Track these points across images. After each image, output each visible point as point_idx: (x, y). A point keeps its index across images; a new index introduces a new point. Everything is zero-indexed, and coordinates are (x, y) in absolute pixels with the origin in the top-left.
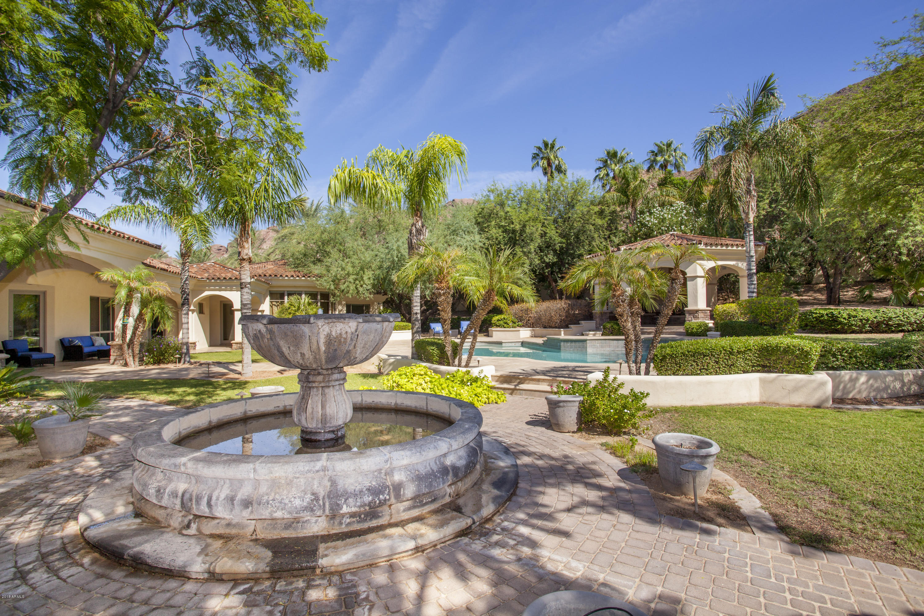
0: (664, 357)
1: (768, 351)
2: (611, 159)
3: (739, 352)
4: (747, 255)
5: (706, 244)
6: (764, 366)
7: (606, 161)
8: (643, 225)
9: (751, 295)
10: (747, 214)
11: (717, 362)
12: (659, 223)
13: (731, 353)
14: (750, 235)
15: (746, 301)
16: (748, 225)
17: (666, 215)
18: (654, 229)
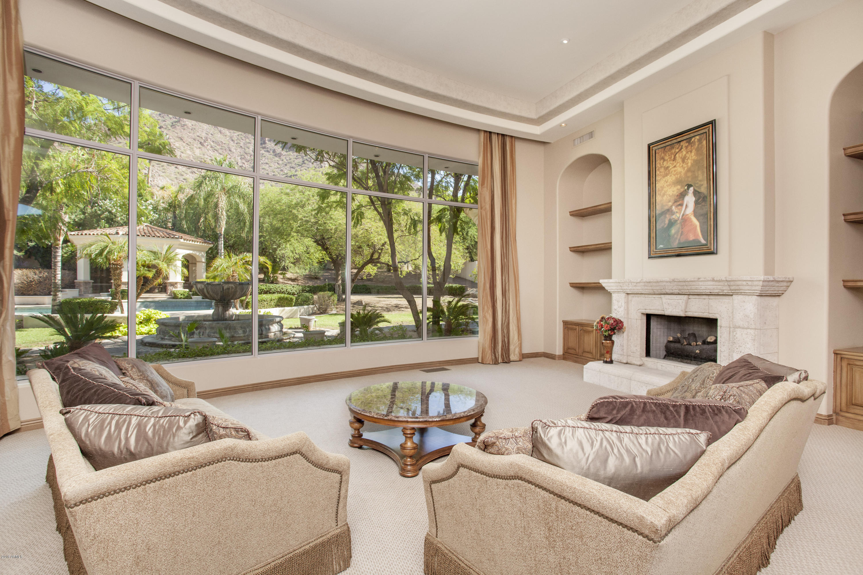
14: (222, 240)
18: (118, 216)
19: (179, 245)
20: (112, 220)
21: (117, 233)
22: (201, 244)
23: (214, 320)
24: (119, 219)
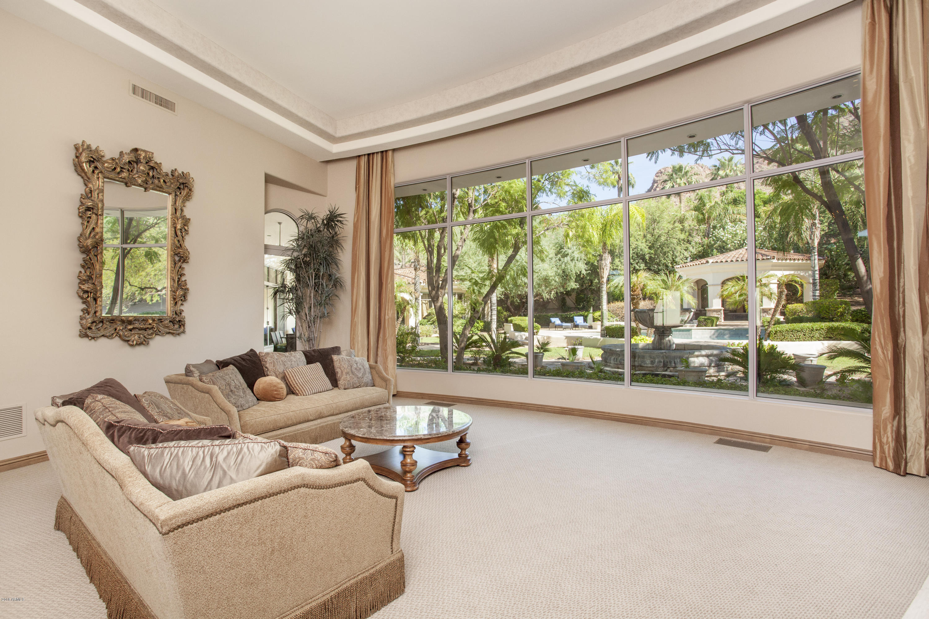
0: (776, 332)
1: (832, 329)
2: (676, 174)
3: (816, 330)
4: (812, 269)
5: (778, 259)
6: (829, 337)
7: (672, 175)
8: (718, 239)
9: (814, 297)
10: (813, 240)
11: (804, 335)
12: (732, 237)
13: (812, 330)
14: (815, 255)
15: (811, 302)
16: (814, 248)
17: (738, 231)
18: (728, 243)
19: (773, 266)
20: (724, 247)
21: (707, 262)
22: (804, 262)
23: (654, 349)
24: (729, 246)
